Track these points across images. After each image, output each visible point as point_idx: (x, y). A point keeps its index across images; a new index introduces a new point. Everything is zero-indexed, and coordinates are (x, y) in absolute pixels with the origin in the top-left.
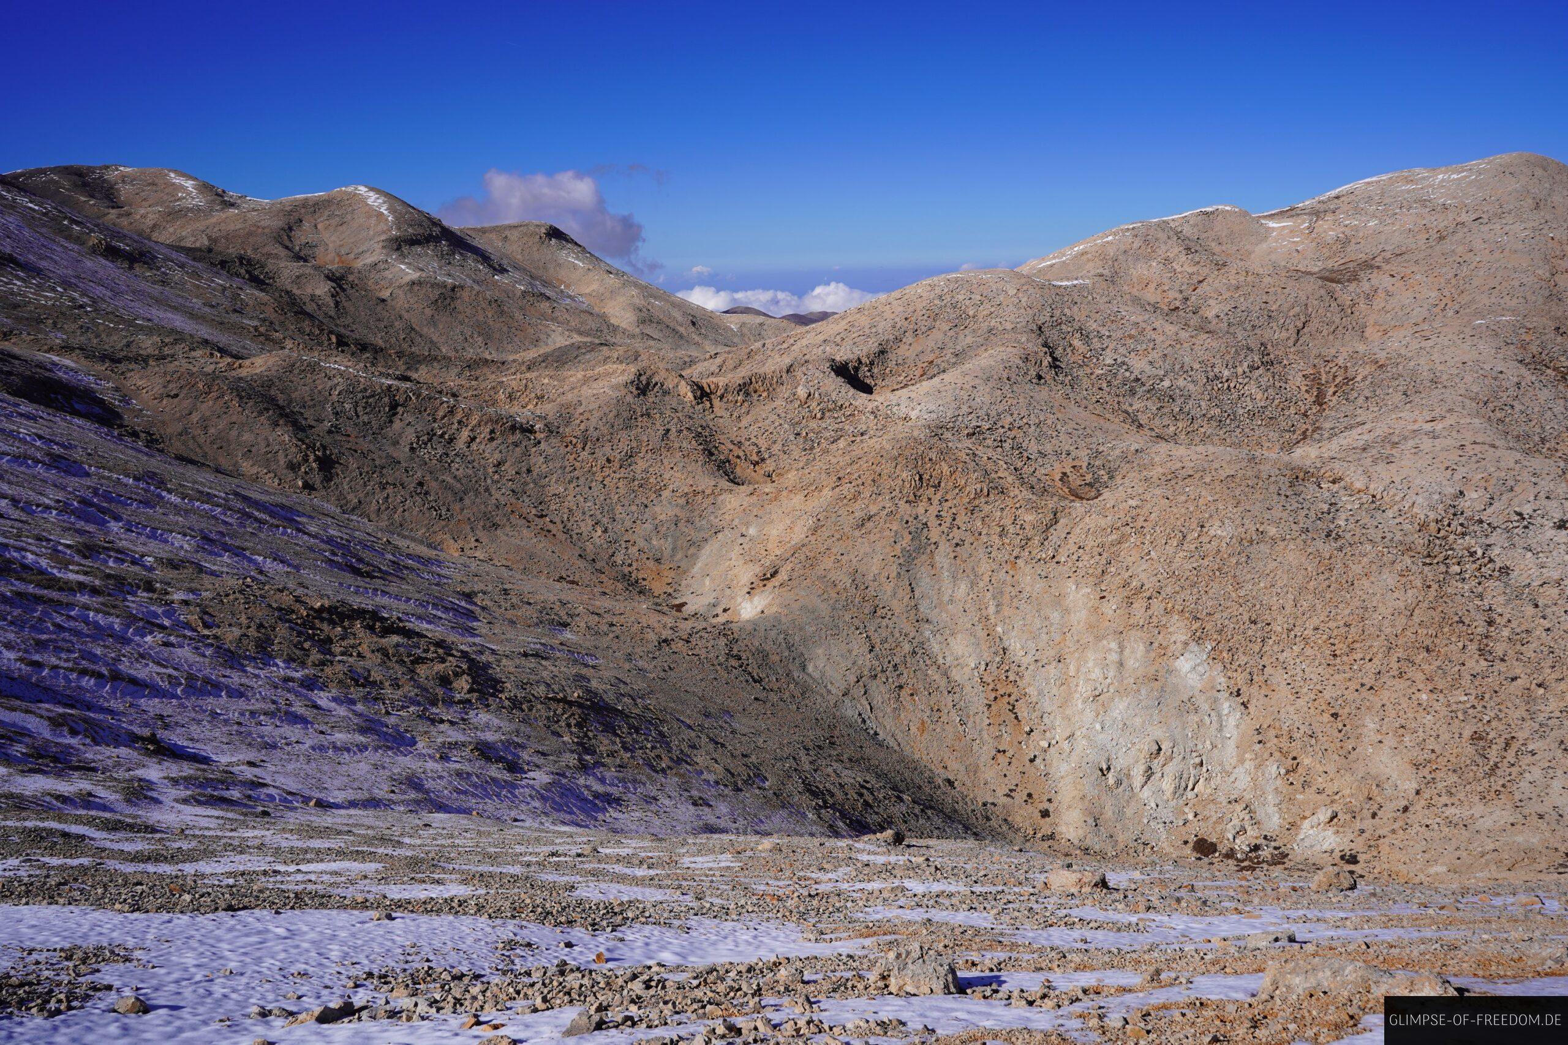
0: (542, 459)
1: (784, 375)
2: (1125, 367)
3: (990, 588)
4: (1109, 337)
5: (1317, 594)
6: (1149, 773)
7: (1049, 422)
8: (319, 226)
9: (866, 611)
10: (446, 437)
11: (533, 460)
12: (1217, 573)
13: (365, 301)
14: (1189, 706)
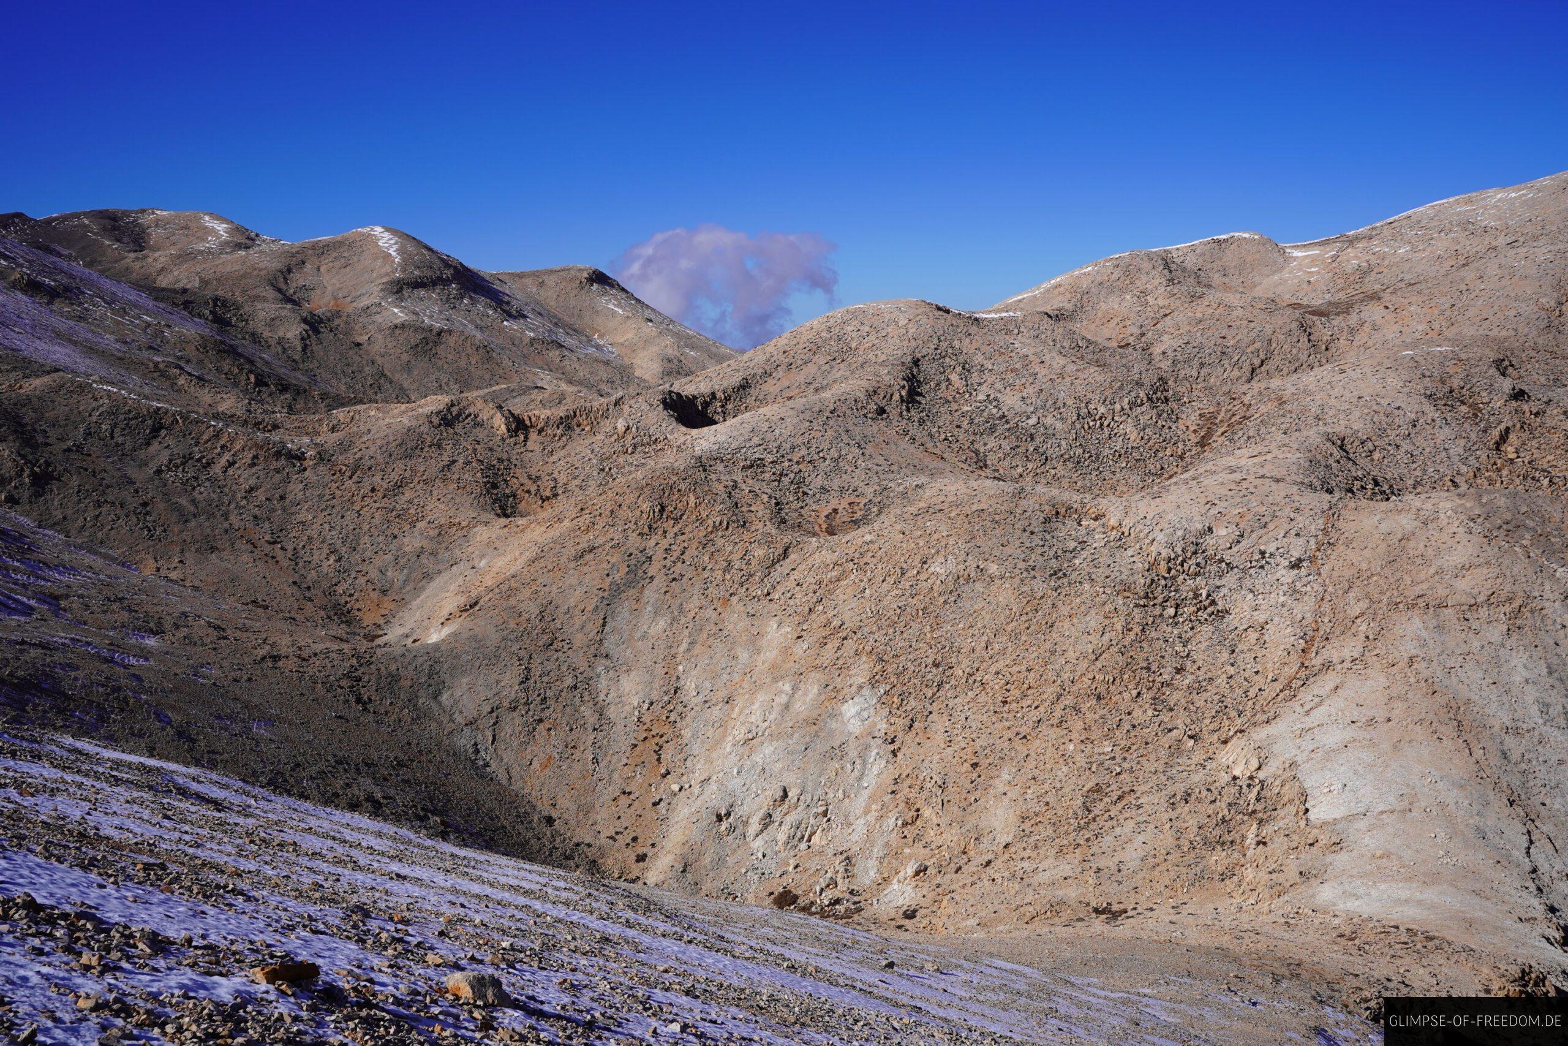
0: (301, 487)
1: (611, 407)
2: (994, 404)
3: (690, 625)
4: (991, 370)
5: (1015, 636)
6: (768, 819)
7: (850, 457)
8: (322, 269)
9: (540, 643)
10: (204, 461)
11: (291, 486)
12: (921, 613)
13: (338, 344)
14: (838, 752)
